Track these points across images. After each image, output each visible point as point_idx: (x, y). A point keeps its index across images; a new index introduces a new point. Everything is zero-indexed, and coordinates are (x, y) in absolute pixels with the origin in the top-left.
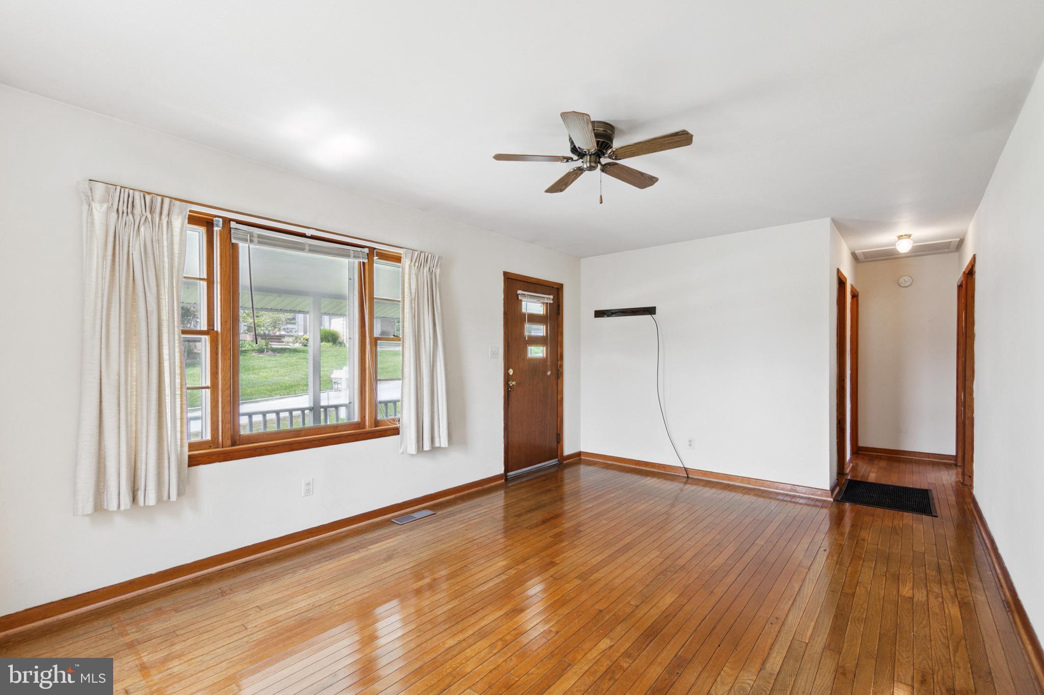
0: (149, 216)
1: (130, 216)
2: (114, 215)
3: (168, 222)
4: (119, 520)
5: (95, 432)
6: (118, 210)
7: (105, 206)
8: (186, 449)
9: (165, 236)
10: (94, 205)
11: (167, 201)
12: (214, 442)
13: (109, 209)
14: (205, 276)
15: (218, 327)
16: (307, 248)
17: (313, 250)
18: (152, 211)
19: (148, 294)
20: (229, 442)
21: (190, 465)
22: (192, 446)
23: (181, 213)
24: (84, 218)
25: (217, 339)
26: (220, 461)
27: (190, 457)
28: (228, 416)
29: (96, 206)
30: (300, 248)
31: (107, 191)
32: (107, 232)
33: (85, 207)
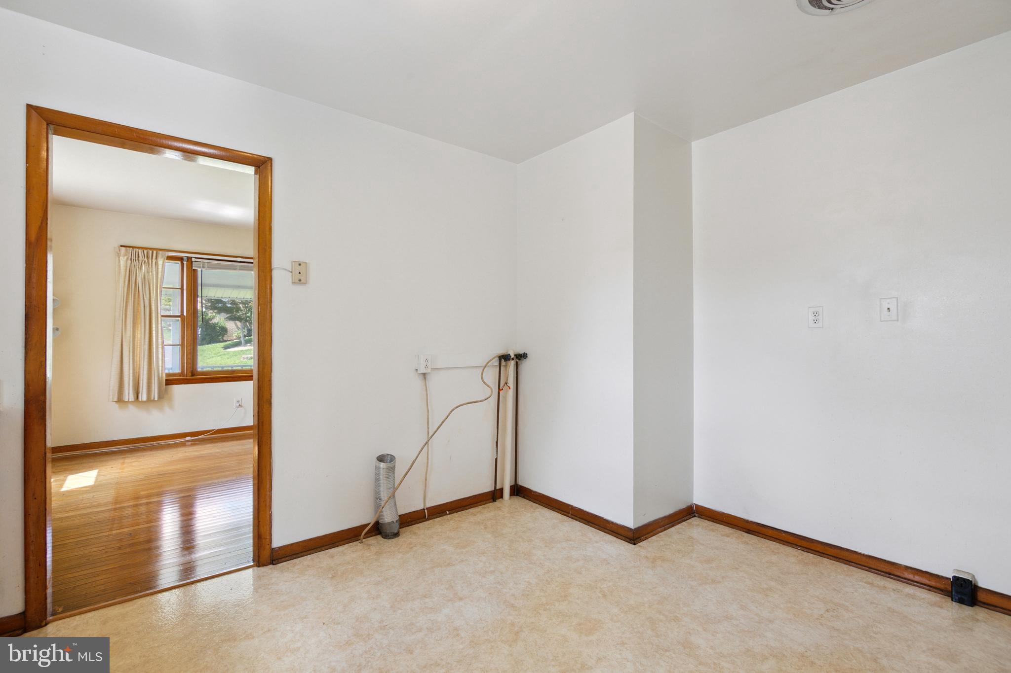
0: (146, 260)
1: (137, 261)
2: (129, 262)
3: (156, 262)
4: (131, 407)
5: (119, 363)
6: (131, 259)
7: (126, 257)
8: (164, 375)
9: (154, 269)
10: (120, 258)
11: (155, 252)
12: (182, 374)
13: (127, 258)
14: (180, 287)
15: (185, 314)
16: (238, 268)
17: (241, 269)
18: (148, 257)
19: (145, 299)
20: (190, 374)
21: (166, 384)
22: (167, 375)
23: (163, 257)
24: (117, 264)
25: (184, 319)
26: (185, 384)
27: (166, 380)
28: (189, 361)
29: (121, 258)
30: (234, 268)
31: (126, 250)
32: (126, 269)
33: (117, 258)
